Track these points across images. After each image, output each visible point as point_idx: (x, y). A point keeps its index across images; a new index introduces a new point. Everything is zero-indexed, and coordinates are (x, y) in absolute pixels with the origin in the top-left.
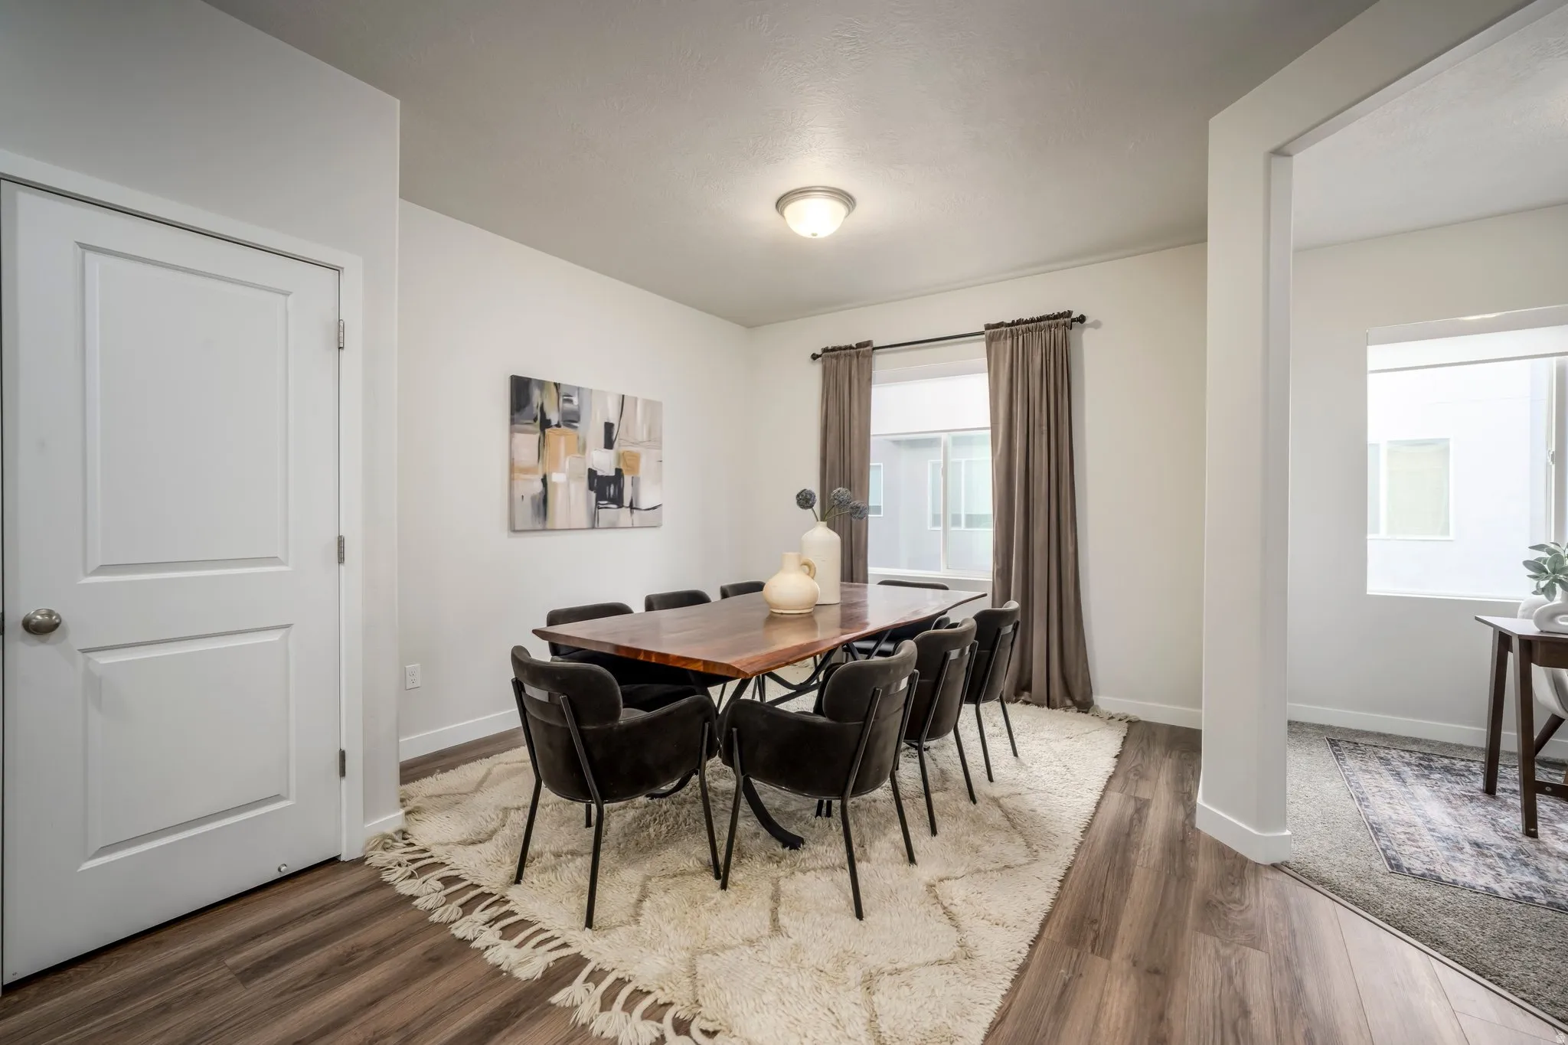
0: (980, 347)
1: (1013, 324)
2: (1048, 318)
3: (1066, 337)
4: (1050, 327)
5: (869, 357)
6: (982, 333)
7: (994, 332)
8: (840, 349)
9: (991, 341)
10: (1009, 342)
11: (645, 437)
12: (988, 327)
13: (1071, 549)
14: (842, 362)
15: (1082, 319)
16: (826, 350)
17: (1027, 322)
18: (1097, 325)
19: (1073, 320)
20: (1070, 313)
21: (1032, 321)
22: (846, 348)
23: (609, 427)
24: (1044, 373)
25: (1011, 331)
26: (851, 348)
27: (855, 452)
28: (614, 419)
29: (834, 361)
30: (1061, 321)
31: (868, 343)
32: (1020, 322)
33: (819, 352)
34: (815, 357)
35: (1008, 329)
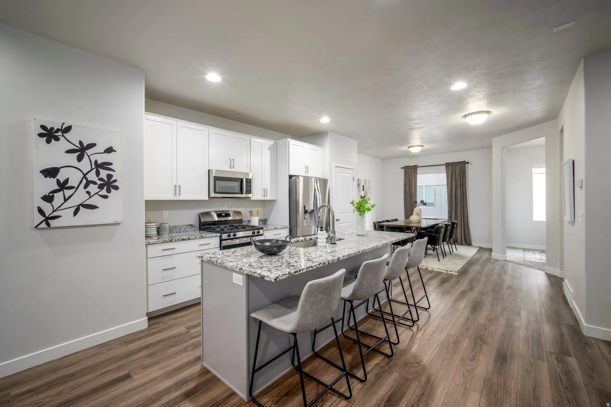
0: (444, 167)
1: (452, 163)
2: (460, 162)
3: (464, 166)
4: (461, 164)
5: (417, 168)
6: (445, 165)
7: (447, 165)
8: (409, 166)
9: (447, 166)
10: (451, 167)
11: (368, 188)
12: (446, 163)
13: (466, 211)
14: (409, 169)
15: (468, 163)
16: (405, 167)
17: (455, 163)
18: (471, 164)
19: (466, 163)
20: (465, 161)
21: (457, 163)
22: (411, 166)
23: (363, 186)
24: (460, 174)
25: (452, 164)
26: (412, 166)
27: (413, 190)
28: (364, 185)
29: (407, 169)
30: (463, 163)
31: (416, 165)
32: (454, 163)
33: (403, 167)
34: (402, 168)
35: (451, 164)
